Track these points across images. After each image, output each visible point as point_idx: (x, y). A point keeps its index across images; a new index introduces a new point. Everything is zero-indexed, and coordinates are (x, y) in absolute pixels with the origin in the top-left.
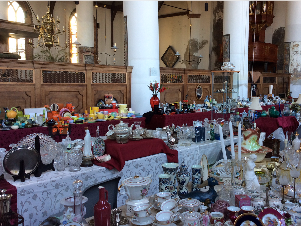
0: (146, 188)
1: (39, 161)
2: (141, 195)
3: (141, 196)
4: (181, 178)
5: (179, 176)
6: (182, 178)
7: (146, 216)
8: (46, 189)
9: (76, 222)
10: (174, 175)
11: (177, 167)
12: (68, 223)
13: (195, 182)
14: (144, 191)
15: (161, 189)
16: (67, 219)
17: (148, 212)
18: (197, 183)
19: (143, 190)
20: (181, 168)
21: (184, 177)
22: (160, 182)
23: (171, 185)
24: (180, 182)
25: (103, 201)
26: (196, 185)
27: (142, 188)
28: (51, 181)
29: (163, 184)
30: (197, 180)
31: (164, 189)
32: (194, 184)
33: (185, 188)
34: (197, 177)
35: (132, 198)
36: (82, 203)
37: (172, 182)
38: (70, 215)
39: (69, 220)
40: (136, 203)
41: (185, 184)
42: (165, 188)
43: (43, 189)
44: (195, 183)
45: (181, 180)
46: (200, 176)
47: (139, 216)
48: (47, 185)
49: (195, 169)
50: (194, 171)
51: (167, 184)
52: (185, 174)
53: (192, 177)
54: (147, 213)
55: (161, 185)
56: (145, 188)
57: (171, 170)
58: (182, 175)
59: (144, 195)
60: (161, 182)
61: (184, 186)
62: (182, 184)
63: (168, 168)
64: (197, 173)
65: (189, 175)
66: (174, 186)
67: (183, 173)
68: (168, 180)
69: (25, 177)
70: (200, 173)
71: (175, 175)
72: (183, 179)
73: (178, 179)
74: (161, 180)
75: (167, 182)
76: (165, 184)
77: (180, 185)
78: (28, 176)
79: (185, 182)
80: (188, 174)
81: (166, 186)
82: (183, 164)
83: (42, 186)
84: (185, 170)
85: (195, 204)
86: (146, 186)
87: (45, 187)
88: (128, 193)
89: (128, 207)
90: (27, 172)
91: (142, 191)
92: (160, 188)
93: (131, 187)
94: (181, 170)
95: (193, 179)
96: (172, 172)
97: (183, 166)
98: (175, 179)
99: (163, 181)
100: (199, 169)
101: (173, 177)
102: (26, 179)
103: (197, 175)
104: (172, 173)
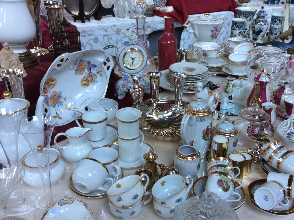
0: (218, 28)
1: (99, 2)
2: (211, 36)
3: (211, 38)
4: (257, 26)
5: (255, 23)
6: (259, 26)
7: (217, 57)
8: (106, 33)
9: (139, 45)
10: (250, 20)
11: (255, 11)
12: (130, 45)
13: (273, 33)
14: (215, 32)
15: (233, 35)
16: (129, 39)
17: (219, 52)
18: (276, 34)
19: (214, 30)
20: (259, 14)
21: (261, 25)
22: (232, 26)
23: (245, 32)
24: (256, 31)
25: (168, 34)
26: (274, 36)
27: (214, 27)
28: (111, 25)
29: (236, 28)
30: (277, 30)
31: (237, 35)
32: (271, 35)
33: (260, 39)
34: (277, 27)
35: (199, 39)
36: (146, 34)
37: (247, 29)
38: (132, 36)
39: (132, 41)
40: (204, 45)
41: (262, 34)
42: (239, 34)
43: (104, 33)
44: (273, 35)
45: (257, 29)
46: (280, 26)
47: (208, 56)
48: (107, 29)
49: (276, 17)
50: (275, 19)
51: (241, 29)
52: (263, 22)
53: (271, 26)
54: (217, 53)
55: (234, 29)
56: (216, 28)
57: (247, 15)
58: (259, 22)
59: (215, 37)
60: (235, 26)
61: (260, 37)
62: (258, 34)
63: (244, 11)
64: (278, 22)
65: (267, 24)
66: (249, 34)
67: (260, 21)
68: (243, 24)
69: (85, 18)
70: (281, 22)
71: (251, 22)
72: (259, 28)
73: (253, 27)
74: (234, 23)
75: (241, 27)
76: (239, 29)
77: (254, 35)
78: (88, 18)
79: (261, 31)
80: (266, 22)
81: (240, 31)
82: (262, 10)
83: (103, 29)
84: (263, 17)
85: (276, 51)
86: (218, 26)
87: (106, 31)
88: (197, 32)
89: (195, 49)
90: (86, 13)
91: (212, 31)
92: (232, 33)
93: (201, 25)
94: (258, 17)
95: (271, 29)
96: (248, 17)
97: (261, 12)
98: (250, 27)
99: (237, 25)
100: (281, 17)
101: (248, 24)
102: (86, 20)
103: (278, 24)
104: (248, 19)
